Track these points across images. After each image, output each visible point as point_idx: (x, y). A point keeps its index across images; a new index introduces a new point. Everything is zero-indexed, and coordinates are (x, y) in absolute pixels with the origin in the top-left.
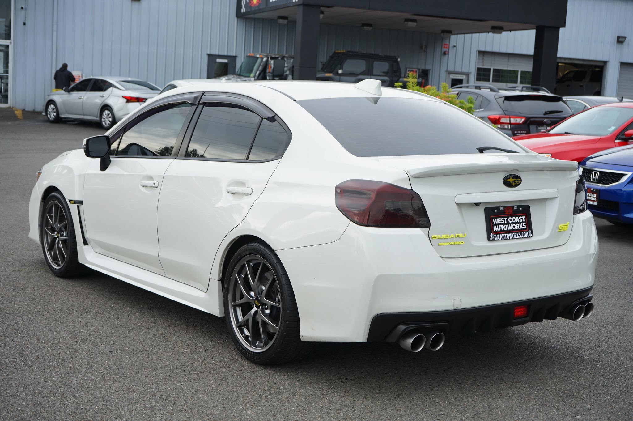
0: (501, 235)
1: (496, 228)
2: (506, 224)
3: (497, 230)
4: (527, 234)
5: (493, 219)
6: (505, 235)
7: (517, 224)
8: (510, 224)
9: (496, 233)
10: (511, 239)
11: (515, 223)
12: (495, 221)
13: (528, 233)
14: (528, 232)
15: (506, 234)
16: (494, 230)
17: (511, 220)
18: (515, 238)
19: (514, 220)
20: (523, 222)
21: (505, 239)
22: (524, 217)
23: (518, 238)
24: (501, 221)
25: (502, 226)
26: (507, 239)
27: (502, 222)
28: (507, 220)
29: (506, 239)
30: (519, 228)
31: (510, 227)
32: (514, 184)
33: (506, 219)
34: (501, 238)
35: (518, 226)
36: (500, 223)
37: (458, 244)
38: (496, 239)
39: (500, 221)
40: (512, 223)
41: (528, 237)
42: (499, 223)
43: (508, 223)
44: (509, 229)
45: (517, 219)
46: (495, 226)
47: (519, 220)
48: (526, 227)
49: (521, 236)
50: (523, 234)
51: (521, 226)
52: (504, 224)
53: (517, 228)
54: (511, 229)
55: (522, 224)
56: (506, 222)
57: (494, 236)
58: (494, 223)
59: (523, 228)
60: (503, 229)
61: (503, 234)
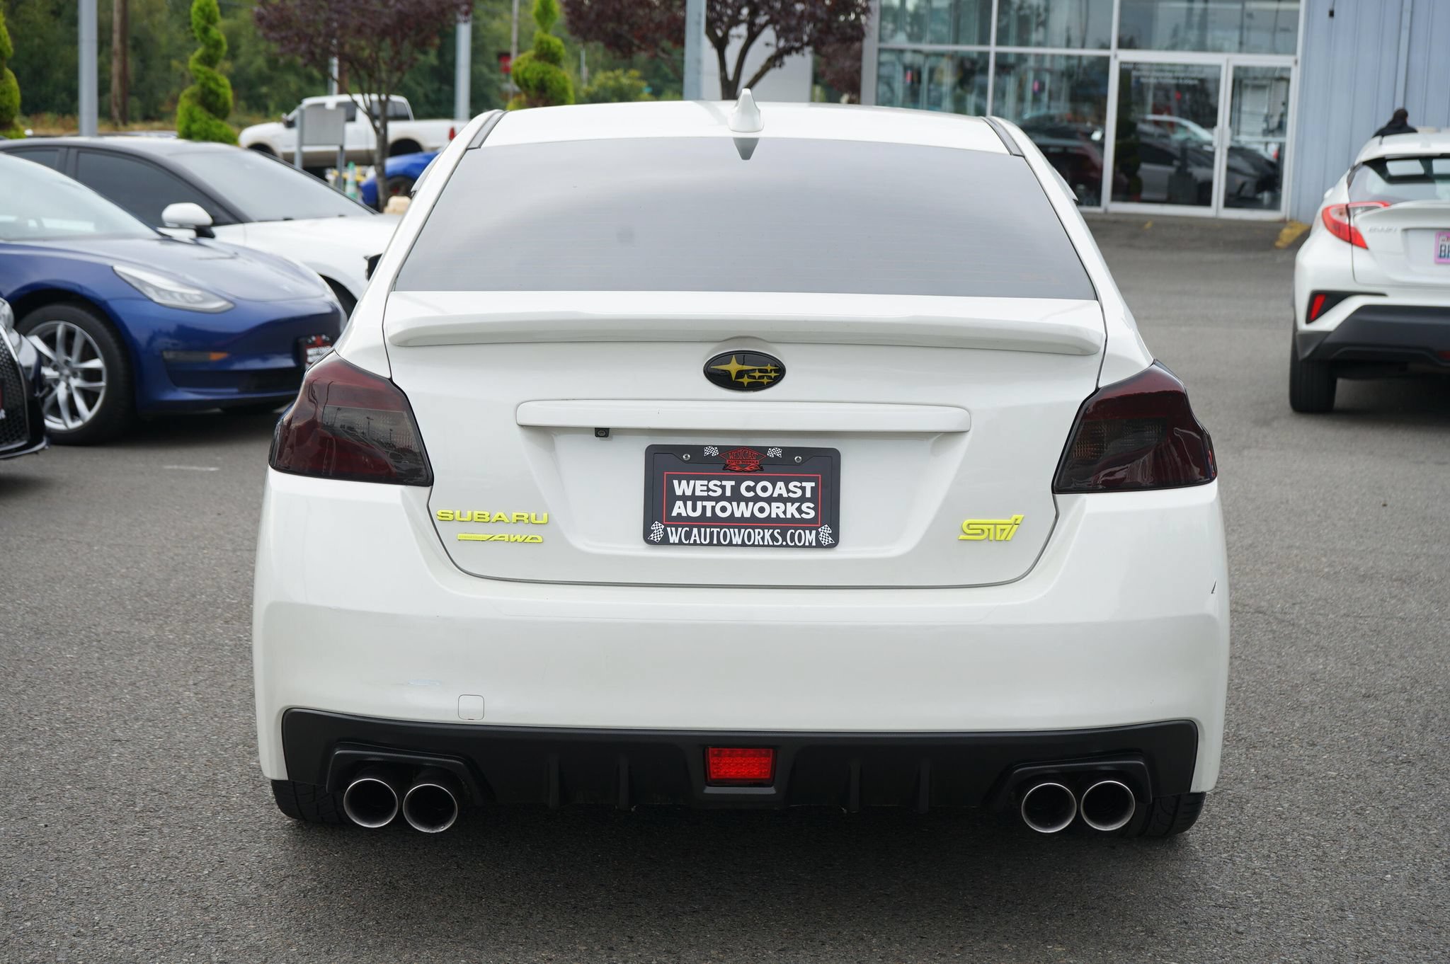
0: (695, 531)
1: (679, 509)
2: (730, 500)
3: (684, 514)
4: (810, 537)
5: (676, 482)
6: (712, 534)
7: (774, 505)
8: (747, 500)
9: (681, 521)
10: (737, 545)
11: (770, 500)
12: (681, 488)
13: (818, 534)
14: (814, 532)
15: (715, 530)
16: (674, 514)
17: (748, 489)
18: (753, 545)
19: (764, 489)
20: (802, 499)
21: (711, 544)
22: (809, 485)
23: (768, 546)
24: (709, 490)
25: (709, 504)
26: (719, 544)
27: (711, 494)
28: (735, 489)
29: (715, 542)
30: (782, 516)
31: (742, 510)
32: (746, 380)
33: (729, 484)
34: (693, 538)
35: (777, 510)
36: (705, 494)
37: (520, 540)
38: (674, 539)
39: (705, 488)
40: (756, 499)
41: (814, 544)
42: (698, 493)
43: (737, 497)
44: (738, 514)
45: (780, 489)
46: (679, 503)
47: (788, 491)
48: (812, 514)
49: (784, 539)
50: (792, 535)
51: (792, 510)
52: (717, 500)
53: (774, 516)
54: (747, 515)
55: (797, 505)
56: (728, 493)
57: (665, 531)
58: (679, 492)
59: (797, 515)
60: (709, 514)
61: (705, 527)
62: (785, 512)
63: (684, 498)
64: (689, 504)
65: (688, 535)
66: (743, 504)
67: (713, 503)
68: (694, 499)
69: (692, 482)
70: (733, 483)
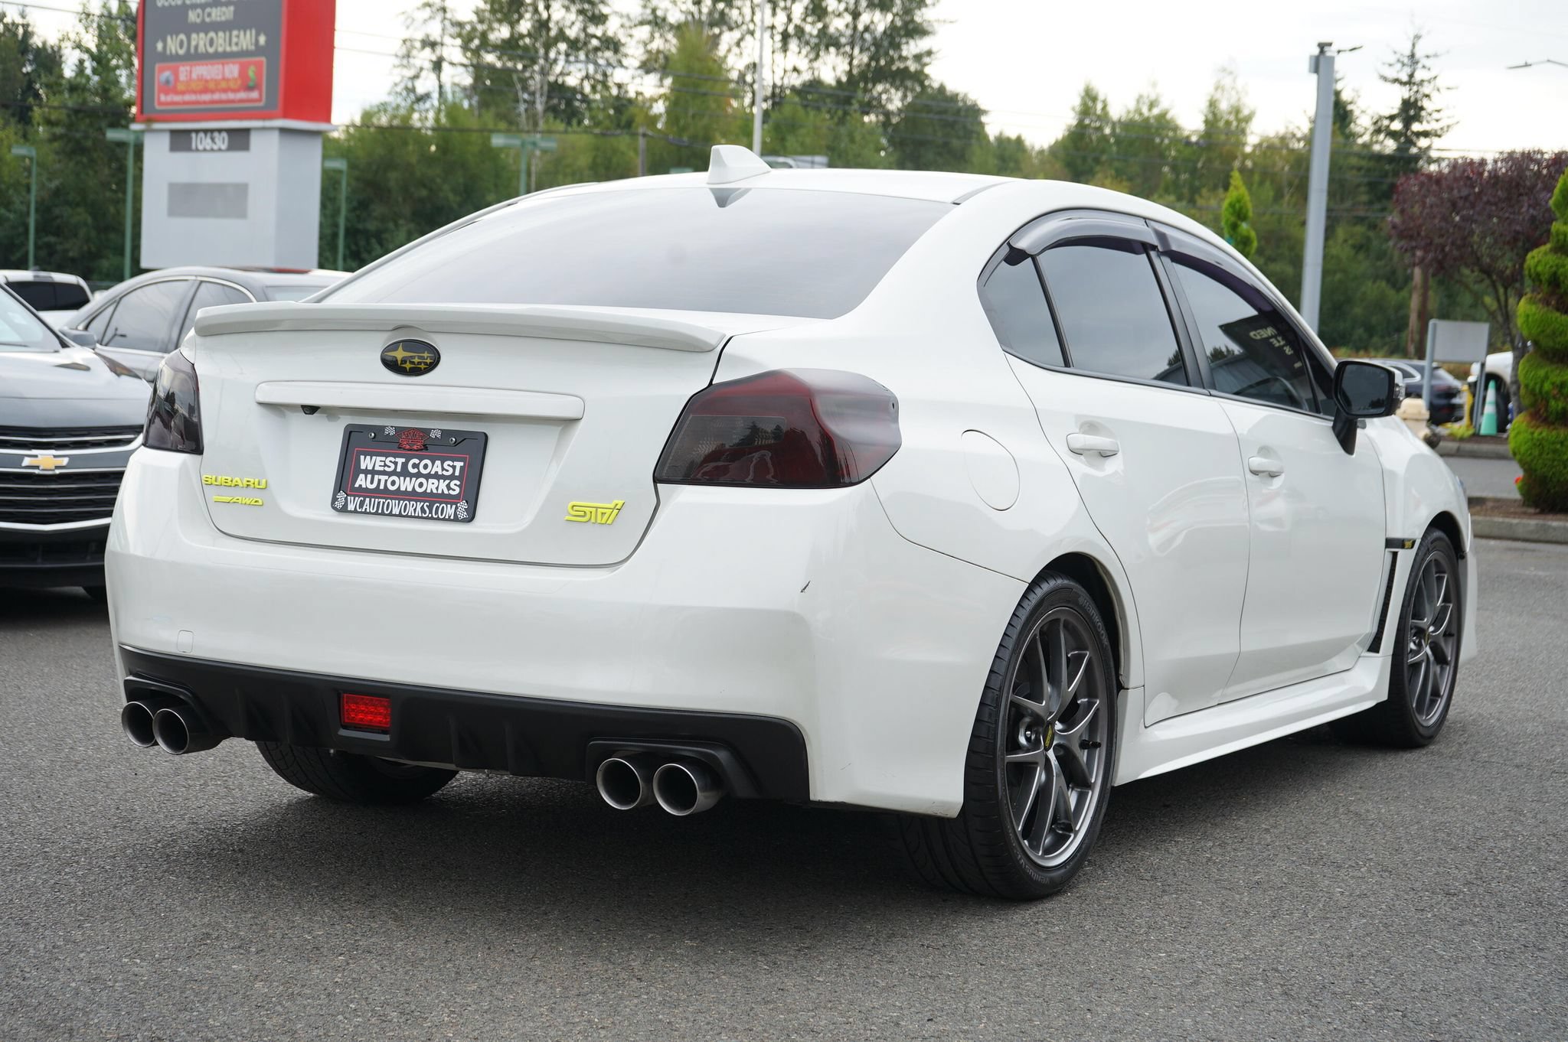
0: (368, 500)
1: (362, 481)
2: (399, 475)
3: (364, 486)
4: (450, 511)
5: (362, 457)
6: (379, 503)
7: (431, 481)
8: (411, 476)
9: (364, 492)
10: (395, 515)
11: (428, 477)
12: (366, 463)
13: (457, 508)
14: (454, 506)
15: (382, 501)
16: (357, 485)
17: (415, 466)
18: (407, 516)
19: (426, 467)
20: (452, 477)
21: (376, 513)
22: (459, 464)
23: (418, 517)
24: (385, 465)
25: (383, 478)
26: (383, 514)
27: (387, 469)
28: (405, 465)
29: (380, 511)
30: (435, 491)
31: (407, 485)
32: (408, 366)
33: (400, 461)
34: (364, 507)
35: (431, 486)
36: (382, 469)
37: (248, 503)
38: (351, 507)
39: (383, 464)
40: (418, 475)
41: (452, 518)
42: (377, 468)
43: (404, 473)
44: (403, 489)
45: (437, 468)
46: (362, 476)
47: (443, 469)
48: (458, 490)
49: (431, 512)
50: (437, 508)
51: (443, 485)
52: (390, 474)
53: (429, 491)
54: (410, 489)
55: (447, 482)
56: (399, 470)
57: (346, 499)
58: (363, 467)
59: (446, 492)
60: (382, 487)
61: (375, 498)
62: (437, 488)
63: (366, 472)
64: (369, 476)
65: (362, 504)
66: (408, 479)
67: (386, 477)
68: (373, 472)
69: (374, 458)
70: (403, 460)
